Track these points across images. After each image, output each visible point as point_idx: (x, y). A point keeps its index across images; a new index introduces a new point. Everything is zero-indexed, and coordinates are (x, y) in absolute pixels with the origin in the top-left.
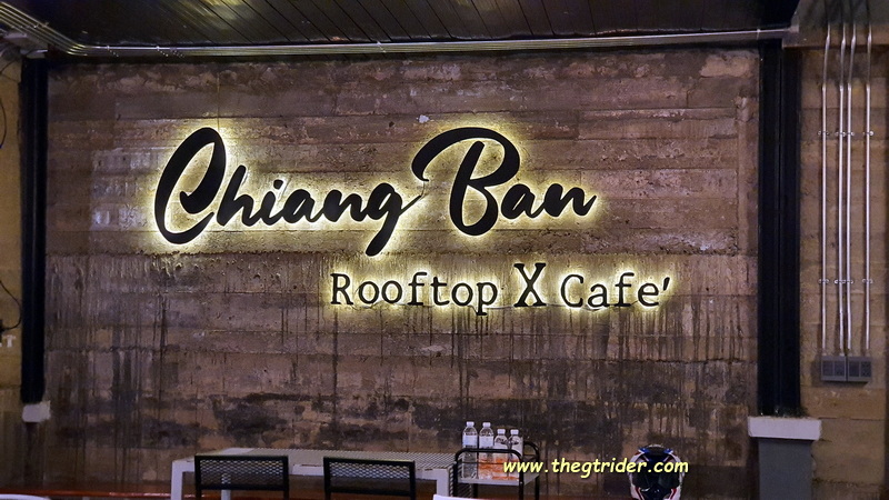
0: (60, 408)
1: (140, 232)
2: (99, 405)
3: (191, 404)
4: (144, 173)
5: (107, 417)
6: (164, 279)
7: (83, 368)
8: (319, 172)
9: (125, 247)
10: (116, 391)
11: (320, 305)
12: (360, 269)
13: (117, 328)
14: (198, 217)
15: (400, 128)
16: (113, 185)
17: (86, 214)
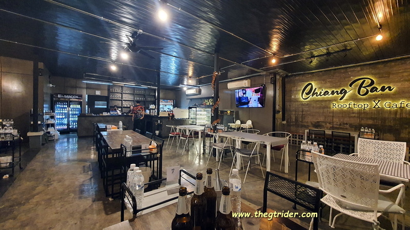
1: (299, 98)
2: (293, 122)
3: (307, 122)
4: (299, 90)
5: (294, 123)
9: (296, 100)
10: (295, 120)
11: (330, 108)
14: (308, 96)
16: (295, 92)
17: (291, 96)
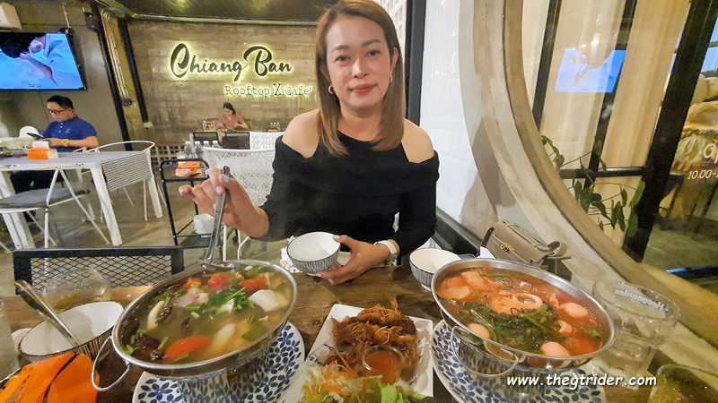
0: (155, 123)
1: (168, 74)
2: (166, 123)
4: (166, 57)
6: (178, 88)
7: (159, 113)
8: (218, 58)
9: (163, 79)
10: (170, 118)
11: (223, 95)
12: (233, 85)
13: (167, 102)
14: (184, 70)
15: (239, 45)
16: (156, 59)
